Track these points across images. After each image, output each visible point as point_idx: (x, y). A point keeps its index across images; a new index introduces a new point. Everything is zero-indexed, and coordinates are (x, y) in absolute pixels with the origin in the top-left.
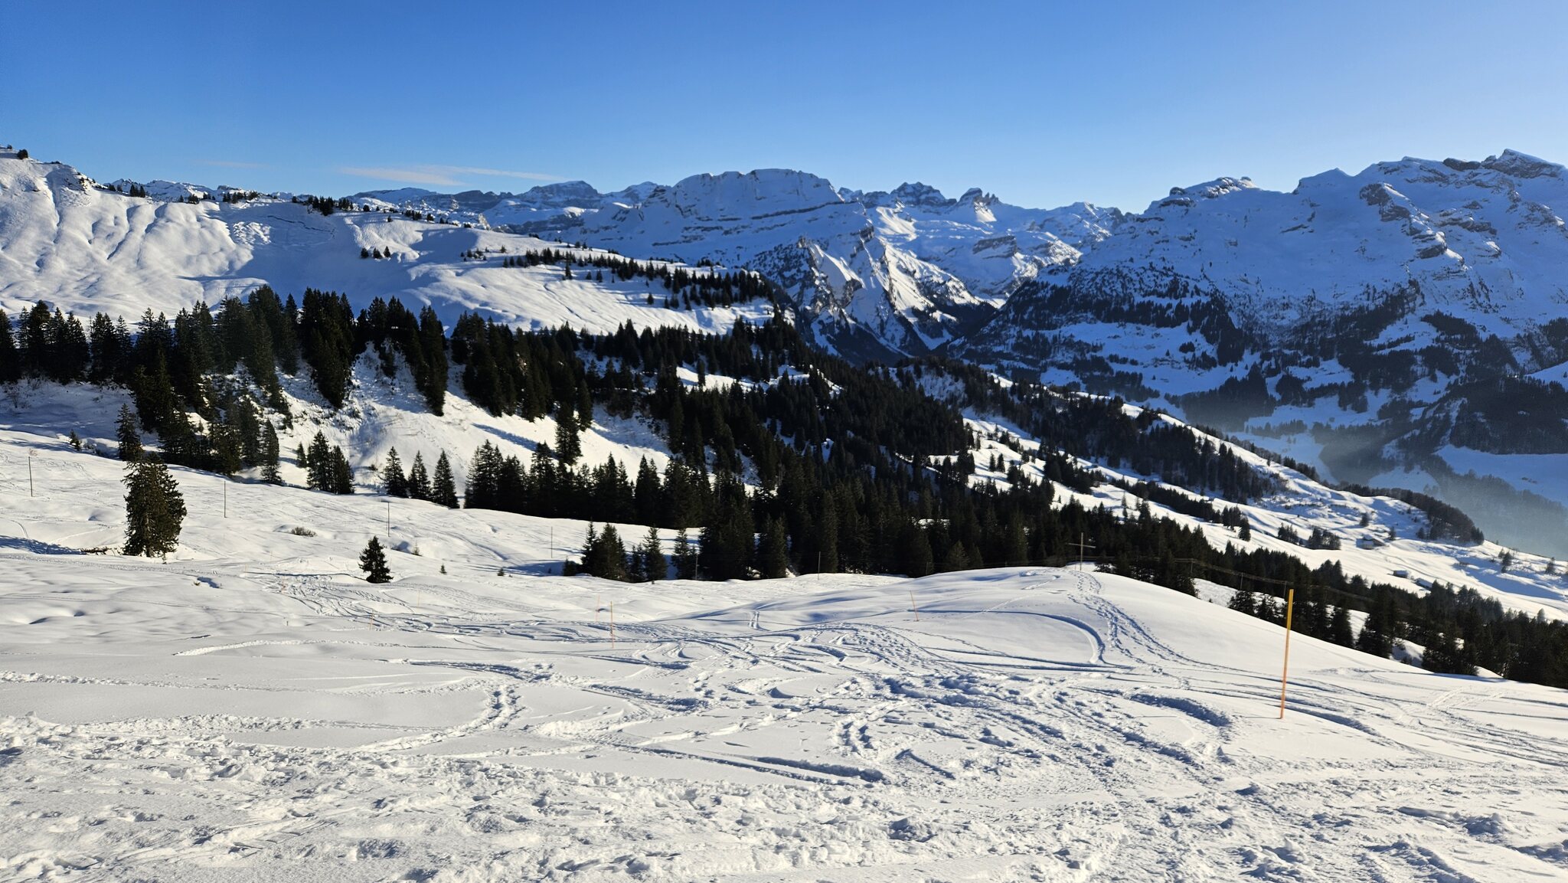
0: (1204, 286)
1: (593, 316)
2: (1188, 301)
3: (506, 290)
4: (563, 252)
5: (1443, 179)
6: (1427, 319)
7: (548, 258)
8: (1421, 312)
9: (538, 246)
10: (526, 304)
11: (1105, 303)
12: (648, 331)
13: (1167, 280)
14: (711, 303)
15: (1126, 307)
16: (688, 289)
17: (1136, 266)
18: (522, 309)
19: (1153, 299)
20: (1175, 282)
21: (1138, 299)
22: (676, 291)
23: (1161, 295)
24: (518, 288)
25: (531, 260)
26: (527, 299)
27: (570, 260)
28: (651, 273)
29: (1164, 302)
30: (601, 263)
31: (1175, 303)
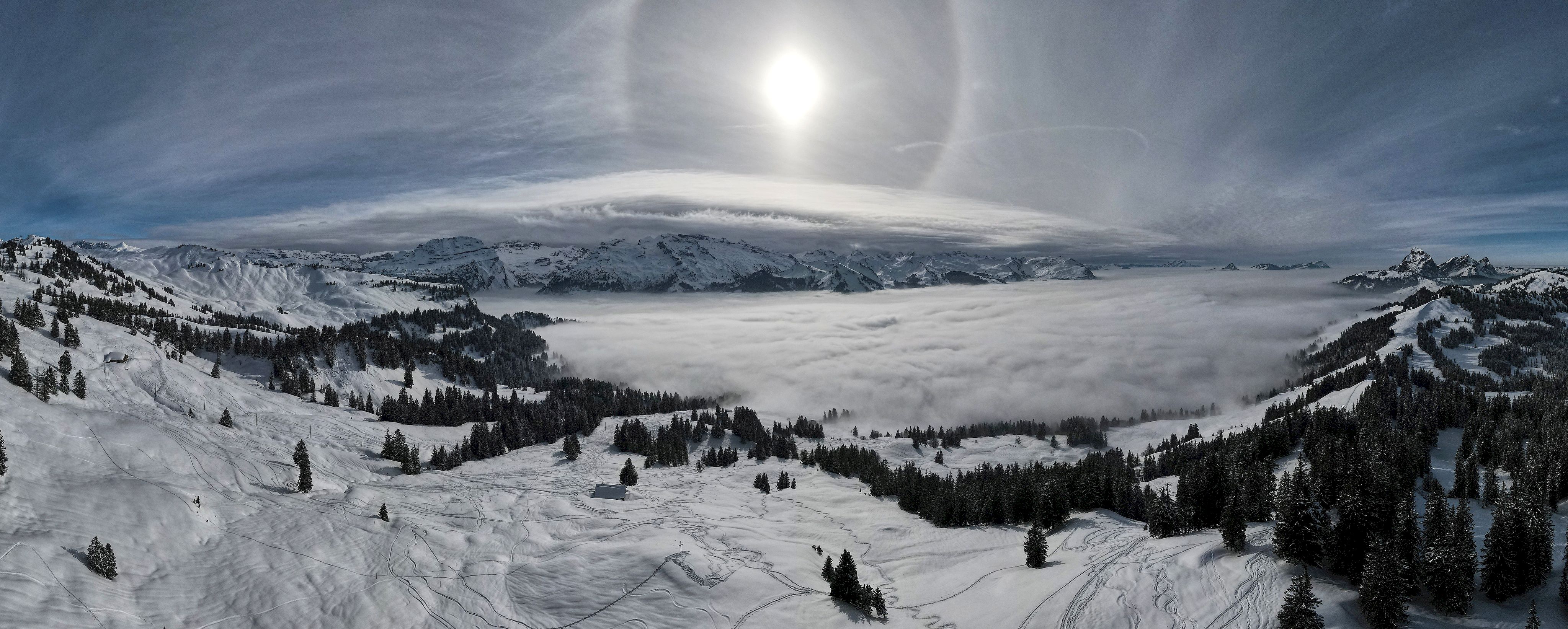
0: (614, 276)
1: (405, 305)
2: (610, 281)
3: (374, 296)
4: (393, 280)
5: (678, 241)
6: (680, 284)
7: (388, 283)
8: (679, 282)
9: (385, 278)
10: (381, 302)
11: (583, 283)
12: (424, 312)
13: (603, 274)
14: (446, 298)
15: (590, 284)
16: (438, 293)
17: (592, 270)
18: (379, 303)
19: (599, 281)
20: (605, 275)
21: (594, 281)
22: (433, 294)
23: (601, 280)
24: (378, 295)
25: (382, 284)
26: (381, 299)
27: (395, 283)
28: (424, 287)
29: (602, 282)
30: (406, 284)
31: (606, 282)
